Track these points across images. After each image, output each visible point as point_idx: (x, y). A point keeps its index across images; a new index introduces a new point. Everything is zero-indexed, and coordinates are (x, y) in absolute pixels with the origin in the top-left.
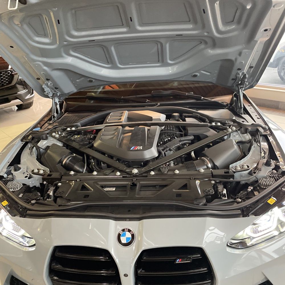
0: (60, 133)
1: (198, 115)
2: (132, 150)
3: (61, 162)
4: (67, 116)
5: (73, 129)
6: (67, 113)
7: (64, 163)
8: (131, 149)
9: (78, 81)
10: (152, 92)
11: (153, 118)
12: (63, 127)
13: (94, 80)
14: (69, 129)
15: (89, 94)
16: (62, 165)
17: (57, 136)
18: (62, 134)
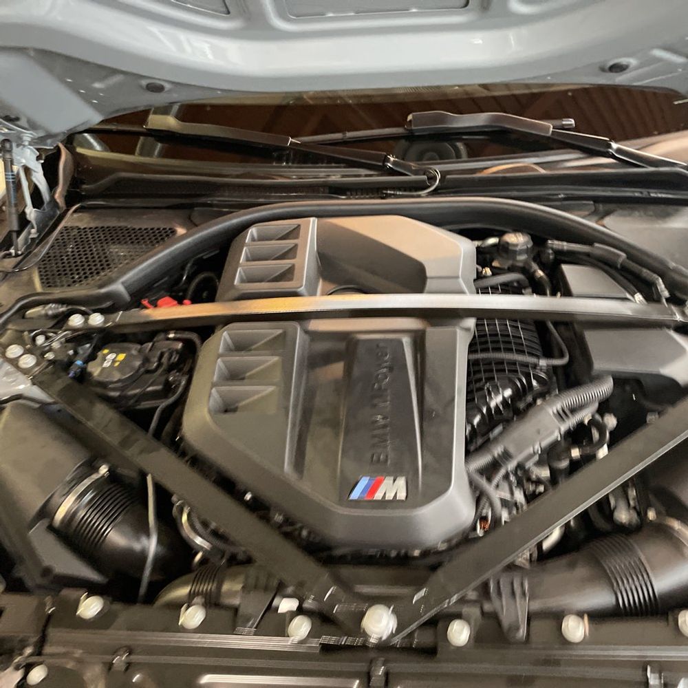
0: (40, 340)
1: (619, 256)
2: (357, 504)
3: (46, 512)
4: (72, 228)
5: (97, 320)
6: (75, 211)
7: (60, 515)
8: (355, 495)
9: (97, 85)
10: (410, 117)
11: (428, 274)
12: (52, 309)
13: (167, 86)
14: (76, 321)
15: (157, 121)
16: (51, 528)
17: (28, 361)
18: (50, 350)
